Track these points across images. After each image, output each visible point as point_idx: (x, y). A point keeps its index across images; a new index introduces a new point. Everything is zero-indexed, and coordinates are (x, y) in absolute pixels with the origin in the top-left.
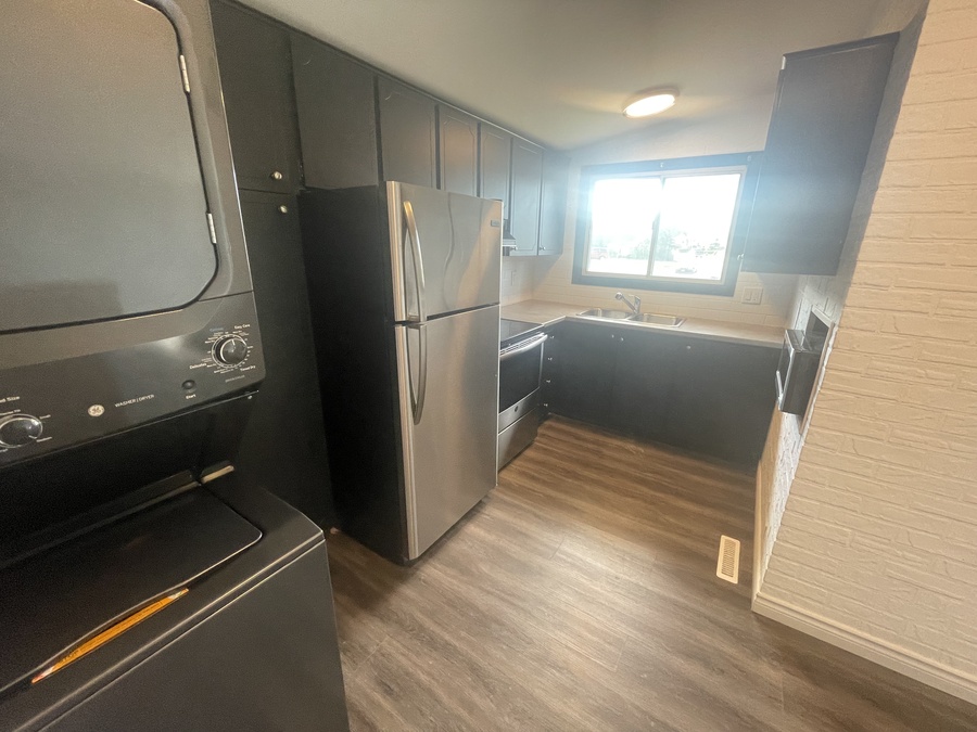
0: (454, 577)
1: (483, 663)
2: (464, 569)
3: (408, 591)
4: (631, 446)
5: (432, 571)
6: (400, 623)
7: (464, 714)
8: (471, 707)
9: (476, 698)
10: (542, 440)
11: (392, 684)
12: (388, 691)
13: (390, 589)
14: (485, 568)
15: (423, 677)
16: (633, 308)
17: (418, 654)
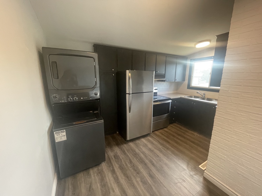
0: (134, 146)
1: (132, 160)
2: (137, 146)
3: (125, 145)
4: (196, 134)
5: (131, 144)
6: (122, 149)
7: (125, 165)
8: (126, 165)
9: (128, 164)
10: (170, 127)
11: (116, 157)
12: (115, 157)
13: (122, 144)
14: (141, 147)
15: (121, 158)
16: (203, 96)
17: (122, 154)
